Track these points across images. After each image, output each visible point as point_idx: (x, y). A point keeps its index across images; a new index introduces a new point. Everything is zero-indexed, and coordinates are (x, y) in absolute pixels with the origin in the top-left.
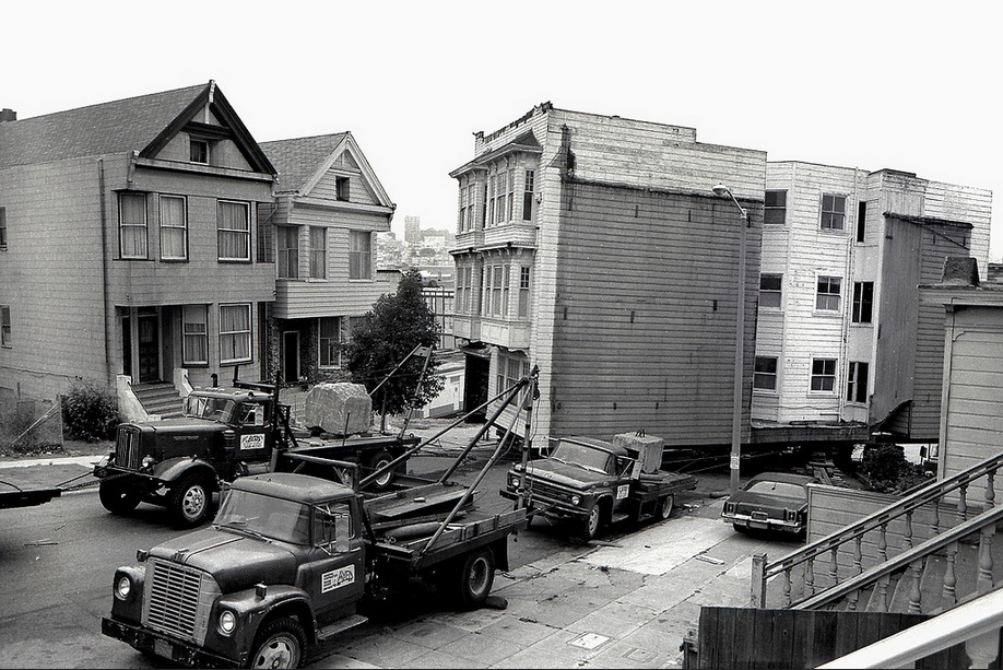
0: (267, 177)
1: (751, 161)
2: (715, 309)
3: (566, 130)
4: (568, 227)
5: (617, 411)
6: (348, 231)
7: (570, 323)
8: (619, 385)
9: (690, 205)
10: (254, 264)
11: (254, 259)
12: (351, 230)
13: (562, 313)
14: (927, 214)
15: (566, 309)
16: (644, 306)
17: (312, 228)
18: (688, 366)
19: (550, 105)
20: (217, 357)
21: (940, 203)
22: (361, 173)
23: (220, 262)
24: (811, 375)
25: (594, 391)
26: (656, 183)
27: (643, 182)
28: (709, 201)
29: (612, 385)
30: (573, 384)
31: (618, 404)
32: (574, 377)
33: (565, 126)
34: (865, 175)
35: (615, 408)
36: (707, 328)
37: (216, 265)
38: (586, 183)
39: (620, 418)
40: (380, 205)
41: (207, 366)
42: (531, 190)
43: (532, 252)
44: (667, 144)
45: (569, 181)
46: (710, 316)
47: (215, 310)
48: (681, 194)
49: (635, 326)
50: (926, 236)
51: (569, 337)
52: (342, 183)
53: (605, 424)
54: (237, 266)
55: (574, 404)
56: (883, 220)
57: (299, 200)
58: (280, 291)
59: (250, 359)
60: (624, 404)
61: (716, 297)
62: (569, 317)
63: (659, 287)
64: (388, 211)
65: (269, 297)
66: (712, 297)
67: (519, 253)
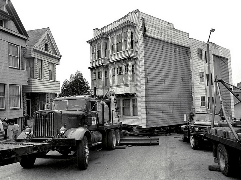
0: (25, 38)
1: (186, 36)
2: (182, 80)
3: (143, 19)
4: (146, 51)
5: (163, 114)
6: (48, 62)
7: (149, 84)
8: (163, 105)
9: (174, 47)
10: (21, 70)
11: (21, 68)
12: (49, 62)
13: (147, 80)
14: (220, 55)
15: (148, 79)
16: (167, 79)
17: (38, 59)
18: (178, 98)
19: (138, 10)
20: (9, 106)
21: (222, 52)
22: (52, 43)
23: (9, 67)
24: (201, 101)
25: (157, 107)
26: (166, 40)
27: (163, 39)
28: (178, 46)
29: (161, 105)
30: (151, 105)
31: (163, 112)
32: (151, 103)
33: (143, 18)
34: (205, 44)
35: (162, 113)
36: (181, 86)
37: (8, 68)
38: (149, 37)
39: (164, 116)
40: (57, 55)
41: (5, 110)
42: (133, 39)
43: (135, 59)
44: (167, 28)
45: (145, 36)
46: (181, 82)
47: (7, 87)
48: (172, 44)
49: (165, 85)
50: (220, 61)
51: (149, 88)
52: (46, 45)
53: (160, 119)
54: (15, 70)
55: (152, 112)
56: (212, 56)
57: (35, 48)
58: (29, 82)
59: (20, 107)
60: (165, 111)
61: (182, 76)
62: (149, 82)
63: (169, 73)
64: (59, 57)
65: (26, 83)
66: (181, 76)
67: (132, 60)
